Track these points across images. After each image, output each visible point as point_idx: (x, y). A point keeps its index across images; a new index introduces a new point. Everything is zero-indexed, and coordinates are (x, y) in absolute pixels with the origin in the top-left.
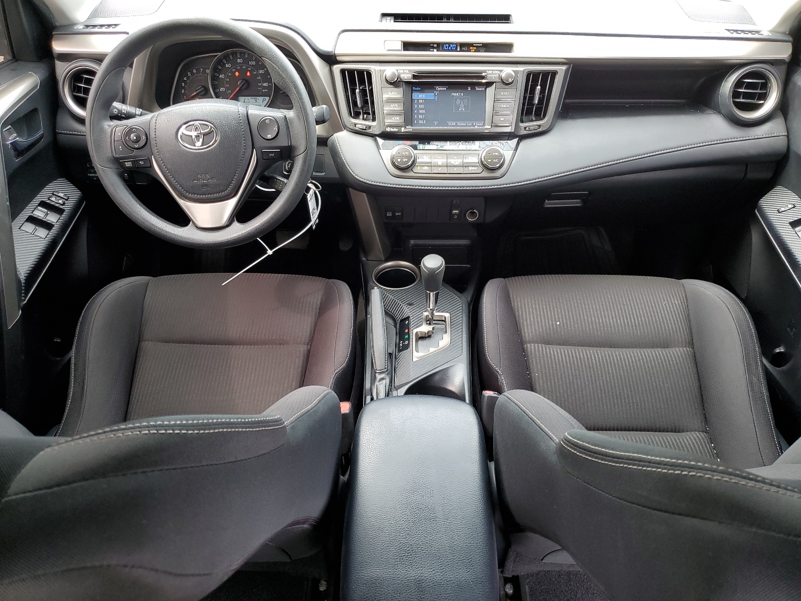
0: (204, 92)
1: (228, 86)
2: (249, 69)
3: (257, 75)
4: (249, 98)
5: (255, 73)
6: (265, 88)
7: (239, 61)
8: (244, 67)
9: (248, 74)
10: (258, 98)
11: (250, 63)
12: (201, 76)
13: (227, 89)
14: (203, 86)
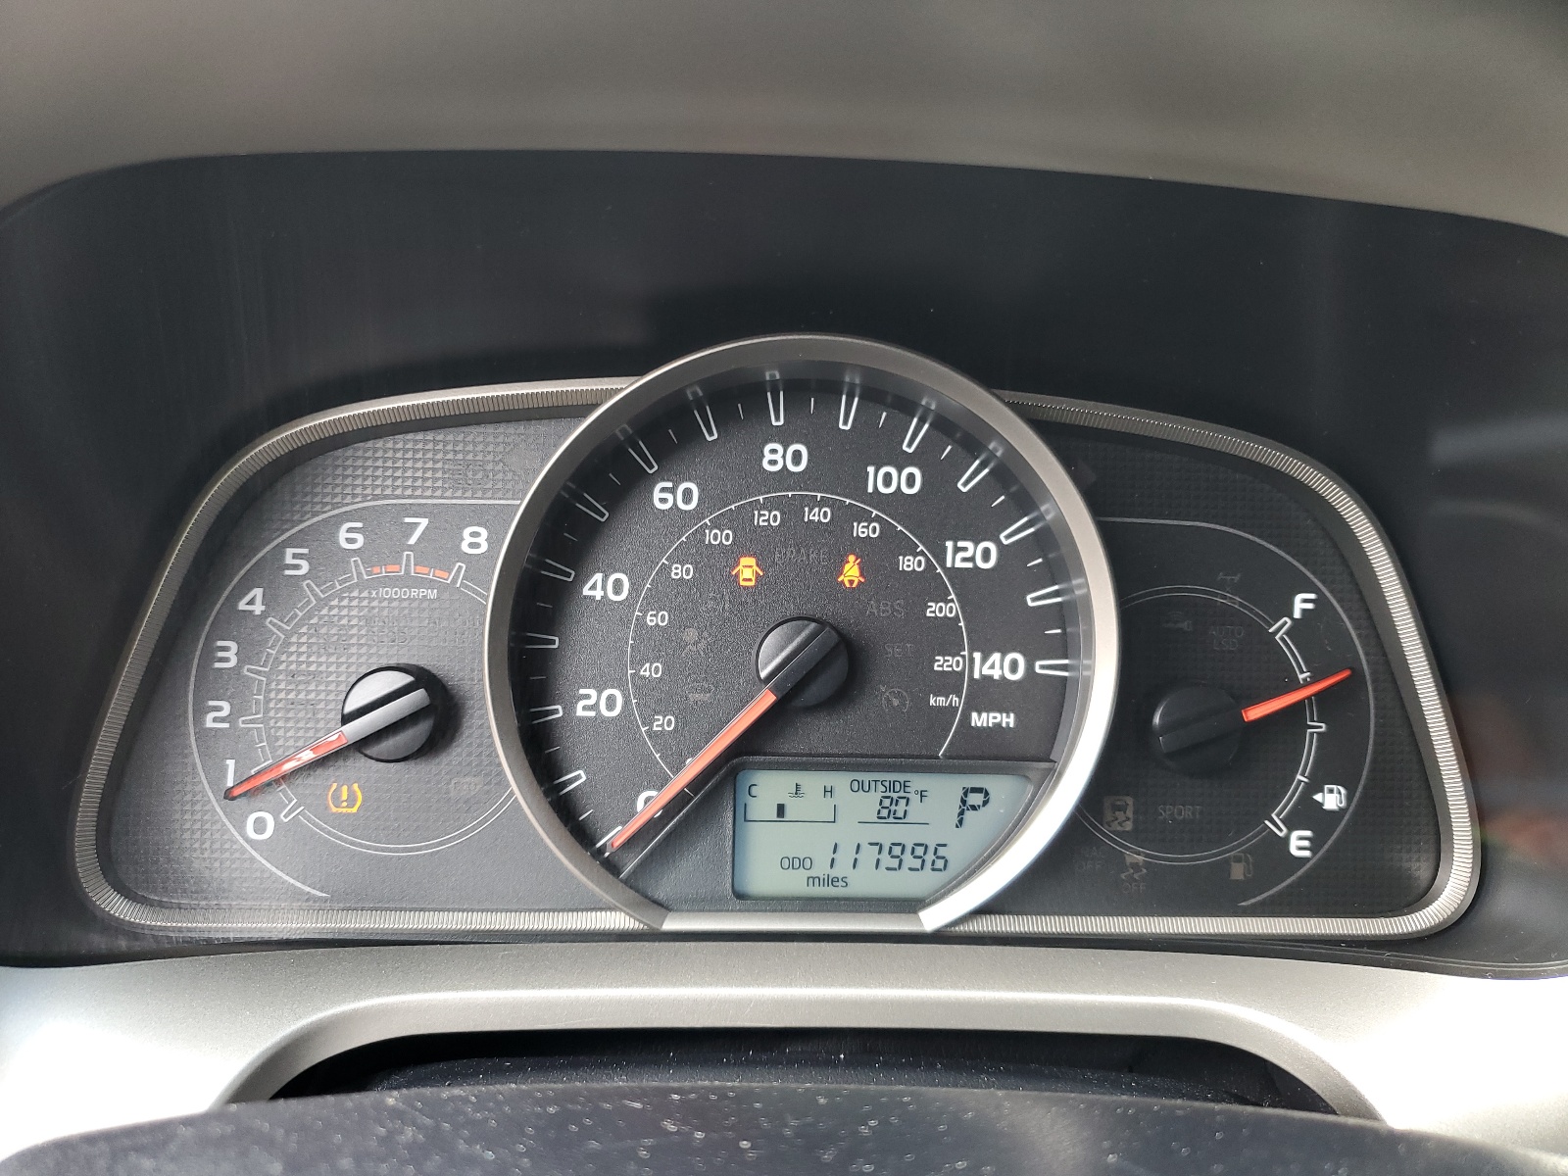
0: (423, 728)
1: (651, 670)
2: (861, 530)
3: (929, 585)
4: (841, 781)
5: (908, 564)
6: (987, 693)
7: (776, 457)
8: (817, 515)
9: (851, 572)
10: (917, 782)
11: (876, 479)
12: (409, 582)
13: (651, 697)
14: (423, 678)
